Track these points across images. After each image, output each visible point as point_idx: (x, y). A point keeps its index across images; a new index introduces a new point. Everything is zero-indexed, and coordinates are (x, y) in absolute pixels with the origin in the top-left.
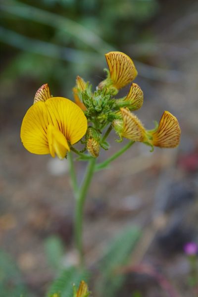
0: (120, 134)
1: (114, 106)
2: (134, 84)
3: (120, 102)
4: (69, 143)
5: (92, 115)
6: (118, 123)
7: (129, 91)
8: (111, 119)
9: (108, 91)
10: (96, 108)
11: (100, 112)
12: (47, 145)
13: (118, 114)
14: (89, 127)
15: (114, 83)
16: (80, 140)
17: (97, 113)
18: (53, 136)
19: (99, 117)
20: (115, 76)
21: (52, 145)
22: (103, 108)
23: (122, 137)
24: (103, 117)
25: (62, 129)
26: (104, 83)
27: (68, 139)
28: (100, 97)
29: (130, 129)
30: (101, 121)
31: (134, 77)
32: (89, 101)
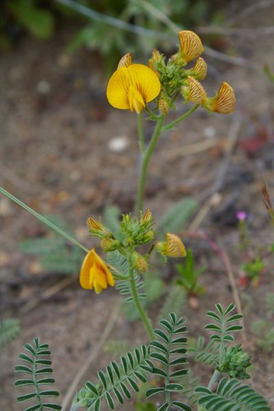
0: (186, 97)
1: (183, 75)
2: (200, 58)
3: (188, 72)
4: (145, 102)
5: (165, 81)
6: (185, 89)
7: (196, 64)
8: (180, 85)
9: (179, 62)
10: (169, 75)
11: (171, 79)
12: (128, 102)
13: (186, 81)
14: (161, 90)
15: (184, 57)
16: (154, 100)
17: (169, 79)
18: (133, 94)
19: (170, 83)
20: (185, 51)
21: (132, 101)
22: (174, 75)
23: (188, 100)
24: (173, 83)
25: (140, 89)
26: (175, 56)
27: (144, 98)
28: (172, 66)
29: (194, 93)
30: (171, 86)
31: (200, 53)
32: (163, 69)
